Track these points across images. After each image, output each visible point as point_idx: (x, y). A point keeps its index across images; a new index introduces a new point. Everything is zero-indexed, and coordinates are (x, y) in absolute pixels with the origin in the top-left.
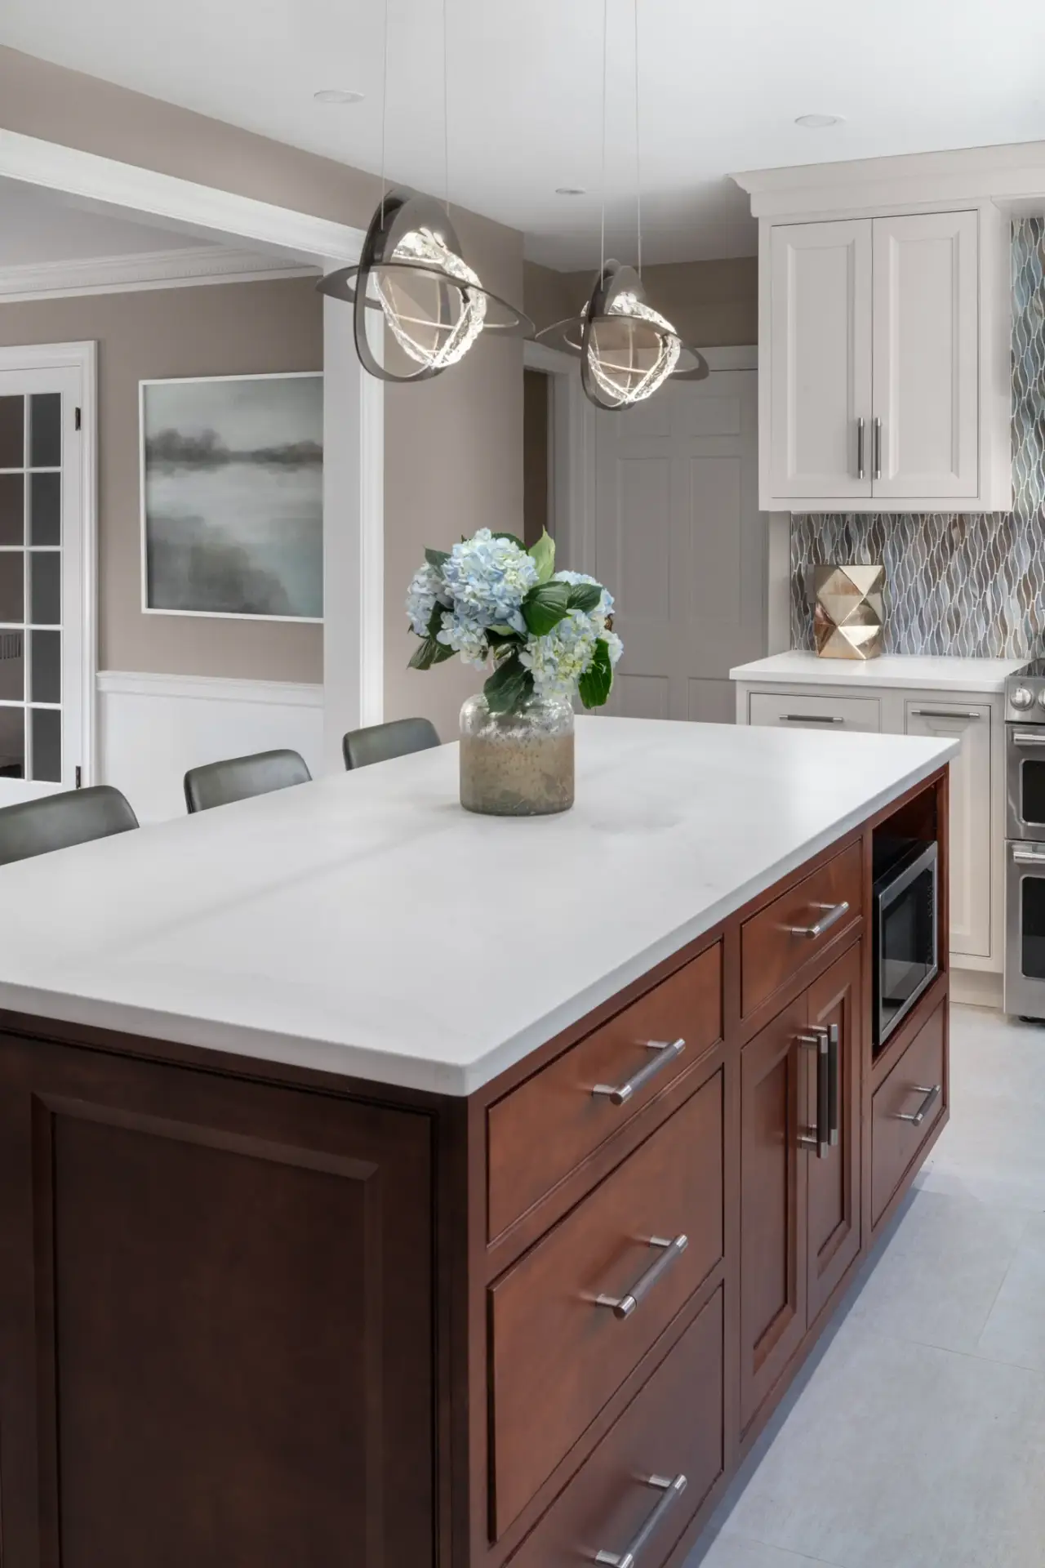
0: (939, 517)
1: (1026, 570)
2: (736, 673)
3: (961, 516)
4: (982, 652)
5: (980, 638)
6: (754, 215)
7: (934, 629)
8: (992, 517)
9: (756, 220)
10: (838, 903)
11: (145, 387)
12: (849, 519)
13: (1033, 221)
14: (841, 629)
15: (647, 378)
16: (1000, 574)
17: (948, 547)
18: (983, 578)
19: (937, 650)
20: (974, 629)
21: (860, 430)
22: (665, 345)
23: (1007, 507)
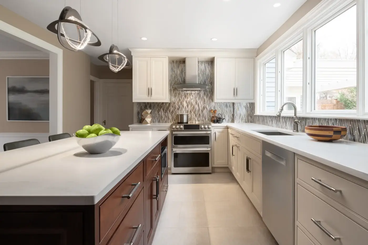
0: (160, 103)
1: (172, 110)
2: (129, 126)
3: (163, 103)
4: (166, 122)
5: (165, 120)
6: (132, 55)
7: (159, 119)
8: (167, 103)
9: (132, 56)
10: (159, 155)
11: (8, 78)
12: (146, 103)
13: (173, 61)
14: (146, 119)
15: (119, 67)
16: (168, 111)
17: (161, 107)
18: (166, 112)
19: (159, 122)
20: (165, 119)
21: (149, 89)
22: (124, 60)
23: (169, 102)
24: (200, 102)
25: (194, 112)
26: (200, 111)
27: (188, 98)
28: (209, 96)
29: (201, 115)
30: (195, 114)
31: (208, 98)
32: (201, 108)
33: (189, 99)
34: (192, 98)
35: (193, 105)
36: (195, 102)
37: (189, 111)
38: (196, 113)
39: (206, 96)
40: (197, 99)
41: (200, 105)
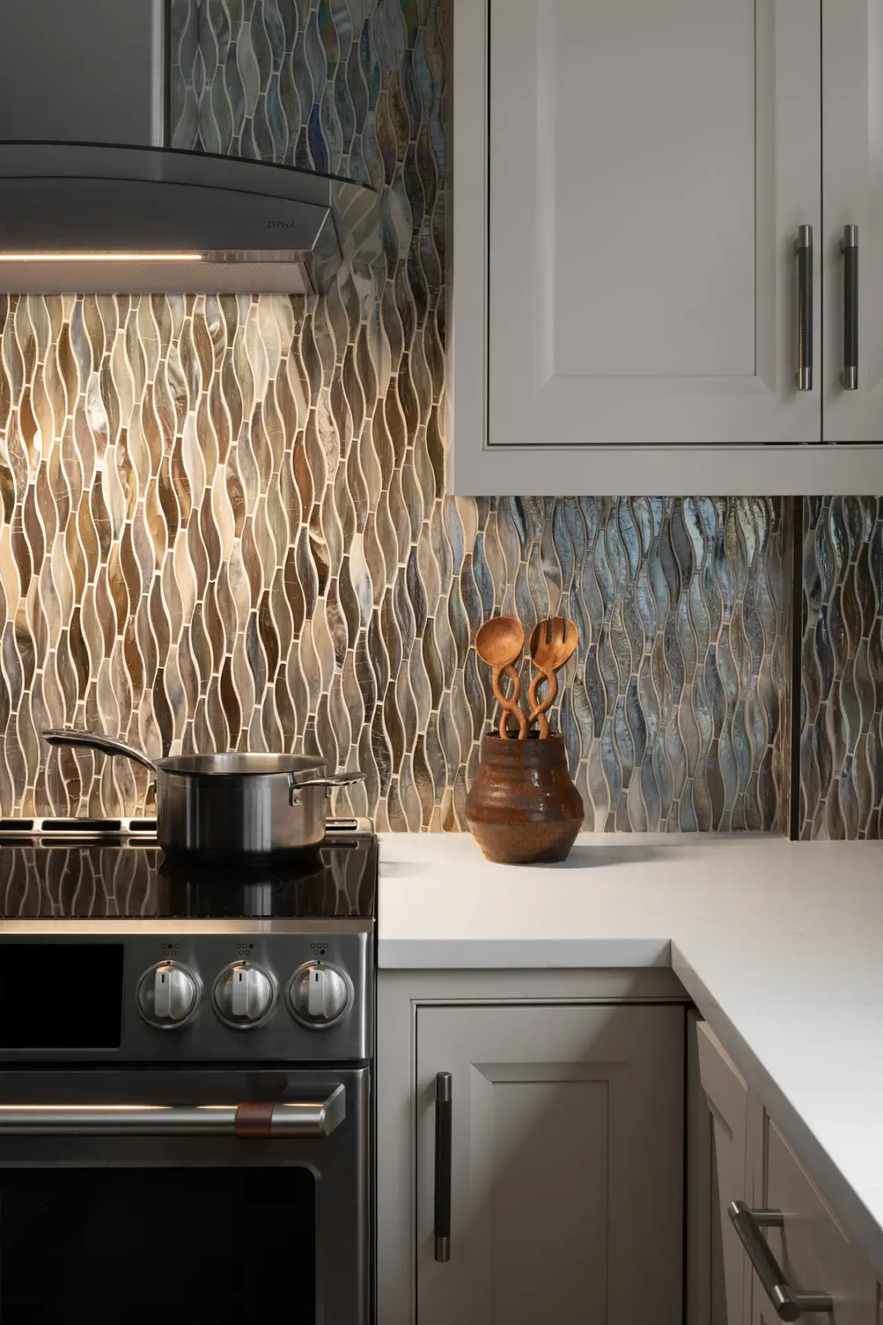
24: (233, 482)
25: (130, 646)
26: (241, 634)
27: (29, 429)
28: (381, 393)
29: (251, 709)
30: (148, 691)
31: (368, 420)
32: (241, 588)
33: (45, 445)
34: (97, 418)
35: (116, 545)
36: (144, 496)
37: (57, 628)
38: (172, 666)
39: (325, 391)
40: (188, 433)
41: (231, 547)
